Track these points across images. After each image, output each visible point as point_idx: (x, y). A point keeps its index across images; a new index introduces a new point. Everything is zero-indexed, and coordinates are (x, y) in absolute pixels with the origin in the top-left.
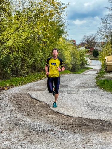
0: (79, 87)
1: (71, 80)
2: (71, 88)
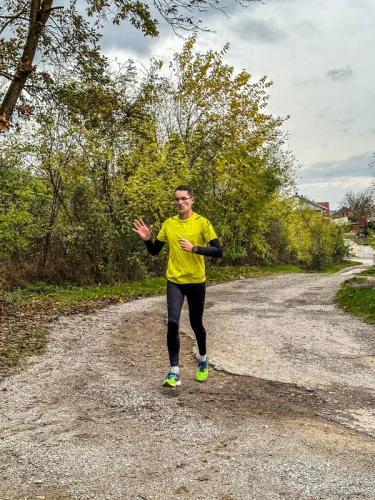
0: (291, 303)
1: (284, 288)
2: (272, 304)
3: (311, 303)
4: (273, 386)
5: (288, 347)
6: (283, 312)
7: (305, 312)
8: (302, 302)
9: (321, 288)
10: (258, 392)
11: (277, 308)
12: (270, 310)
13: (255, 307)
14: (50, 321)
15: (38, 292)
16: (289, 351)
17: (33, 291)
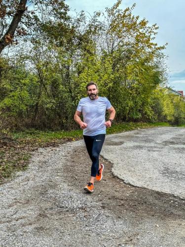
0: (166, 143)
1: (162, 134)
2: (156, 143)
3: (177, 144)
4: (160, 195)
5: (167, 169)
6: (162, 148)
7: (175, 149)
8: (172, 143)
9: (182, 135)
10: (151, 199)
11: (159, 146)
12: (155, 147)
13: (146, 145)
14: (33, 151)
15: (31, 134)
16: (167, 172)
17: (28, 133)
